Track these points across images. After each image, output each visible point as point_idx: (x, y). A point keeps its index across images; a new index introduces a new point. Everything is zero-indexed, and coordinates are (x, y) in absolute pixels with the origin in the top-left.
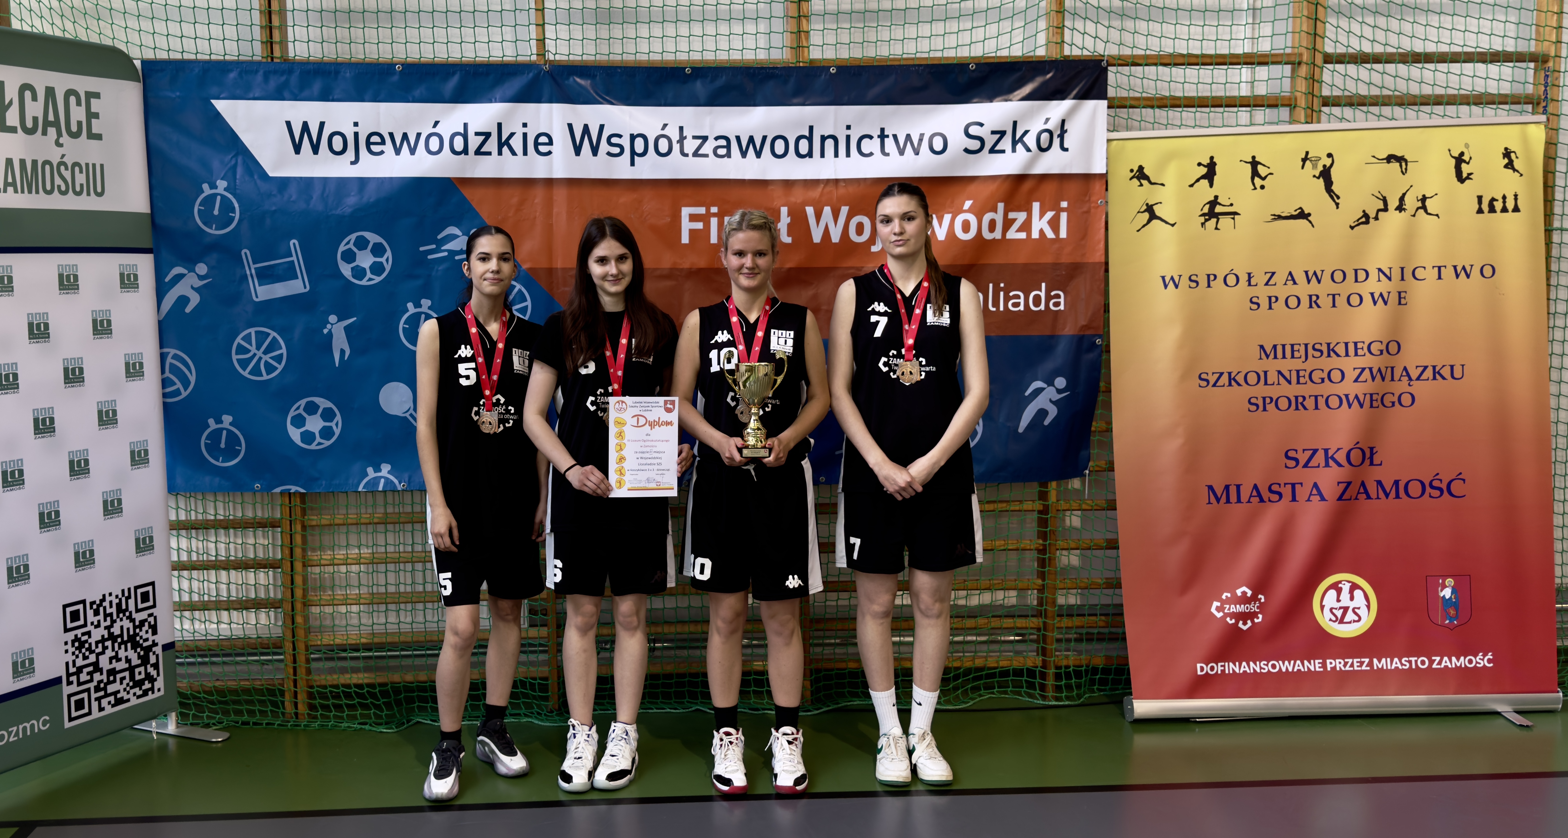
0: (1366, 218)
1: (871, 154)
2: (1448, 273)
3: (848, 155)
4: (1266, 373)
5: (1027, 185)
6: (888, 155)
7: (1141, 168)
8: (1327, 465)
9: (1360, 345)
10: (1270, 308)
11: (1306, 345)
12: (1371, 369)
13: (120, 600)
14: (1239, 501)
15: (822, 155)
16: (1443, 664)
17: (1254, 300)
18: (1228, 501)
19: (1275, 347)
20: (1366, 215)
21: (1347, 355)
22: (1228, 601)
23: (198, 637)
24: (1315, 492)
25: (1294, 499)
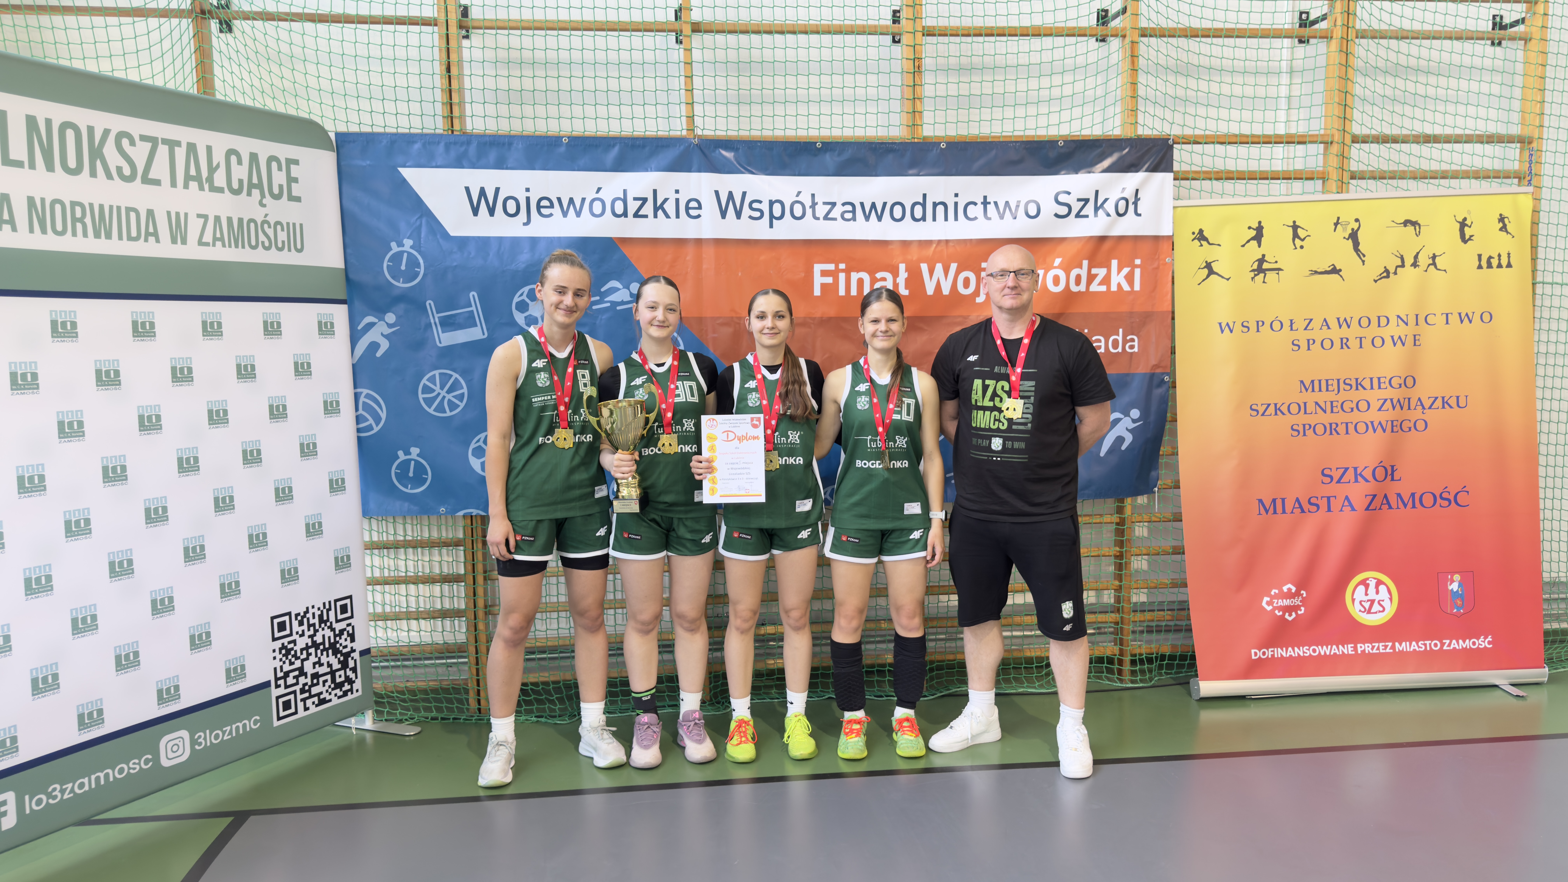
0: (1387, 274)
1: (976, 218)
2: (1454, 319)
3: (956, 219)
4: (1305, 404)
5: (1107, 245)
6: (990, 219)
7: (1201, 231)
8: (1356, 481)
9: (1382, 380)
10: (1309, 349)
11: (1338, 380)
12: (1392, 400)
13: (322, 611)
14: (1284, 512)
15: (934, 219)
16: (1452, 646)
17: (1296, 342)
18: (1275, 512)
19: (1313, 382)
20: (1387, 271)
21: (1372, 388)
22: (1276, 596)
23: (391, 643)
24: (1346, 503)
25: (1329, 510)
